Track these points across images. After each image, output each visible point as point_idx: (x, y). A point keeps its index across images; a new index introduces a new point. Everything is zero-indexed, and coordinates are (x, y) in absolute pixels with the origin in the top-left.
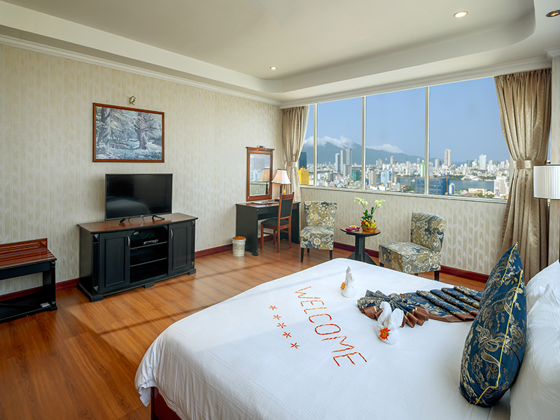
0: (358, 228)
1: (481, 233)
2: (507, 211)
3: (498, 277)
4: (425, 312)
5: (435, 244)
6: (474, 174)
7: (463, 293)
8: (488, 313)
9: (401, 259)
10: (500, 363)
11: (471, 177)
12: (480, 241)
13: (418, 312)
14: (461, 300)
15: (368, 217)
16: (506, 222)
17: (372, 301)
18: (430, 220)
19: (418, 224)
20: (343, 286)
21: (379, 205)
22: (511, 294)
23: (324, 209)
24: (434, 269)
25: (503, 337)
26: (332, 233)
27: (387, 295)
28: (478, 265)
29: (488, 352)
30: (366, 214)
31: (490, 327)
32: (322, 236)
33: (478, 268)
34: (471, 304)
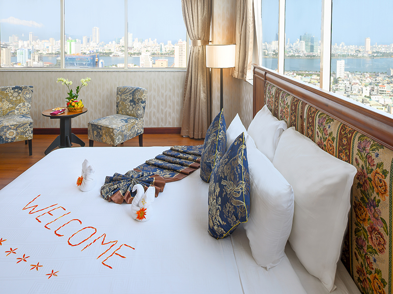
0: (63, 110)
1: (170, 96)
2: (187, 78)
3: (215, 136)
4: (161, 179)
5: (139, 112)
6: (122, 51)
7: (178, 151)
8: (228, 169)
9: (112, 132)
10: (244, 203)
11: (120, 53)
12: (169, 102)
13: (157, 181)
14: (180, 158)
15: (72, 97)
16: (186, 85)
17: (116, 186)
18: (135, 92)
19: (123, 97)
20: (80, 181)
21: (85, 83)
22: (240, 151)
23: (16, 94)
24: (139, 133)
25: (242, 183)
26: (31, 120)
27: (123, 174)
28: (168, 121)
29: (236, 198)
30: (71, 94)
31: (233, 180)
32: (17, 127)
33: (168, 123)
34: (187, 159)
